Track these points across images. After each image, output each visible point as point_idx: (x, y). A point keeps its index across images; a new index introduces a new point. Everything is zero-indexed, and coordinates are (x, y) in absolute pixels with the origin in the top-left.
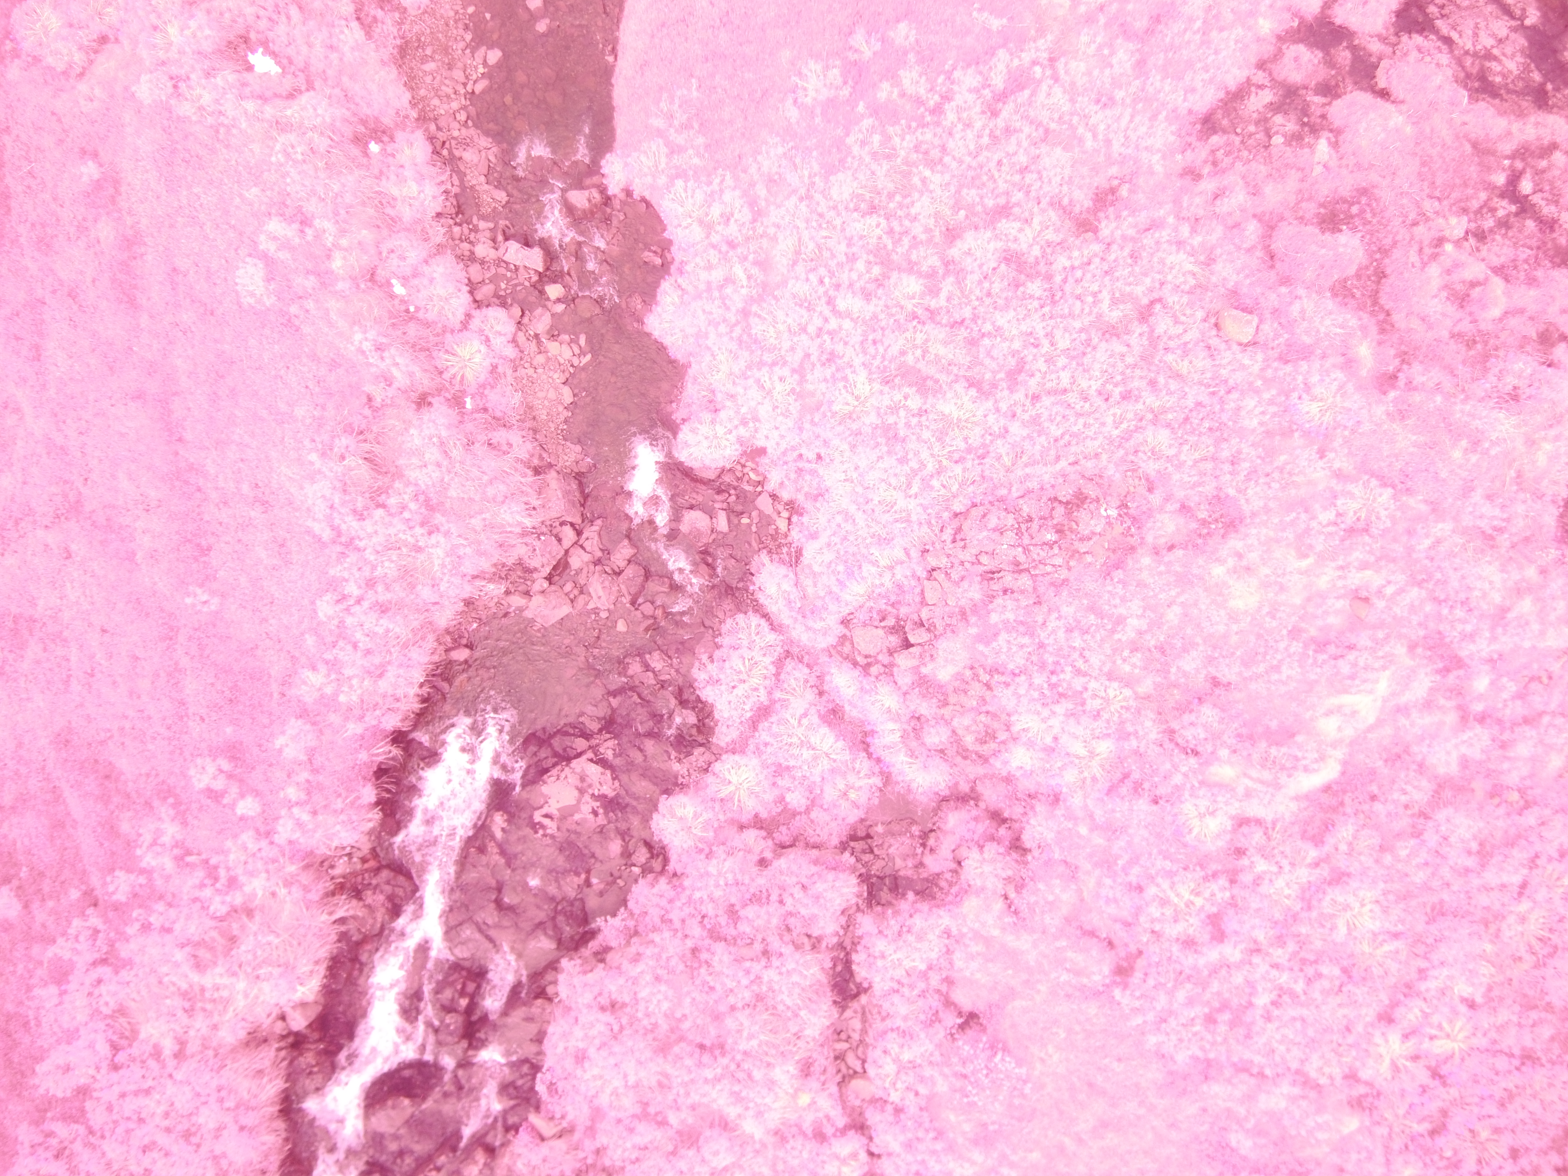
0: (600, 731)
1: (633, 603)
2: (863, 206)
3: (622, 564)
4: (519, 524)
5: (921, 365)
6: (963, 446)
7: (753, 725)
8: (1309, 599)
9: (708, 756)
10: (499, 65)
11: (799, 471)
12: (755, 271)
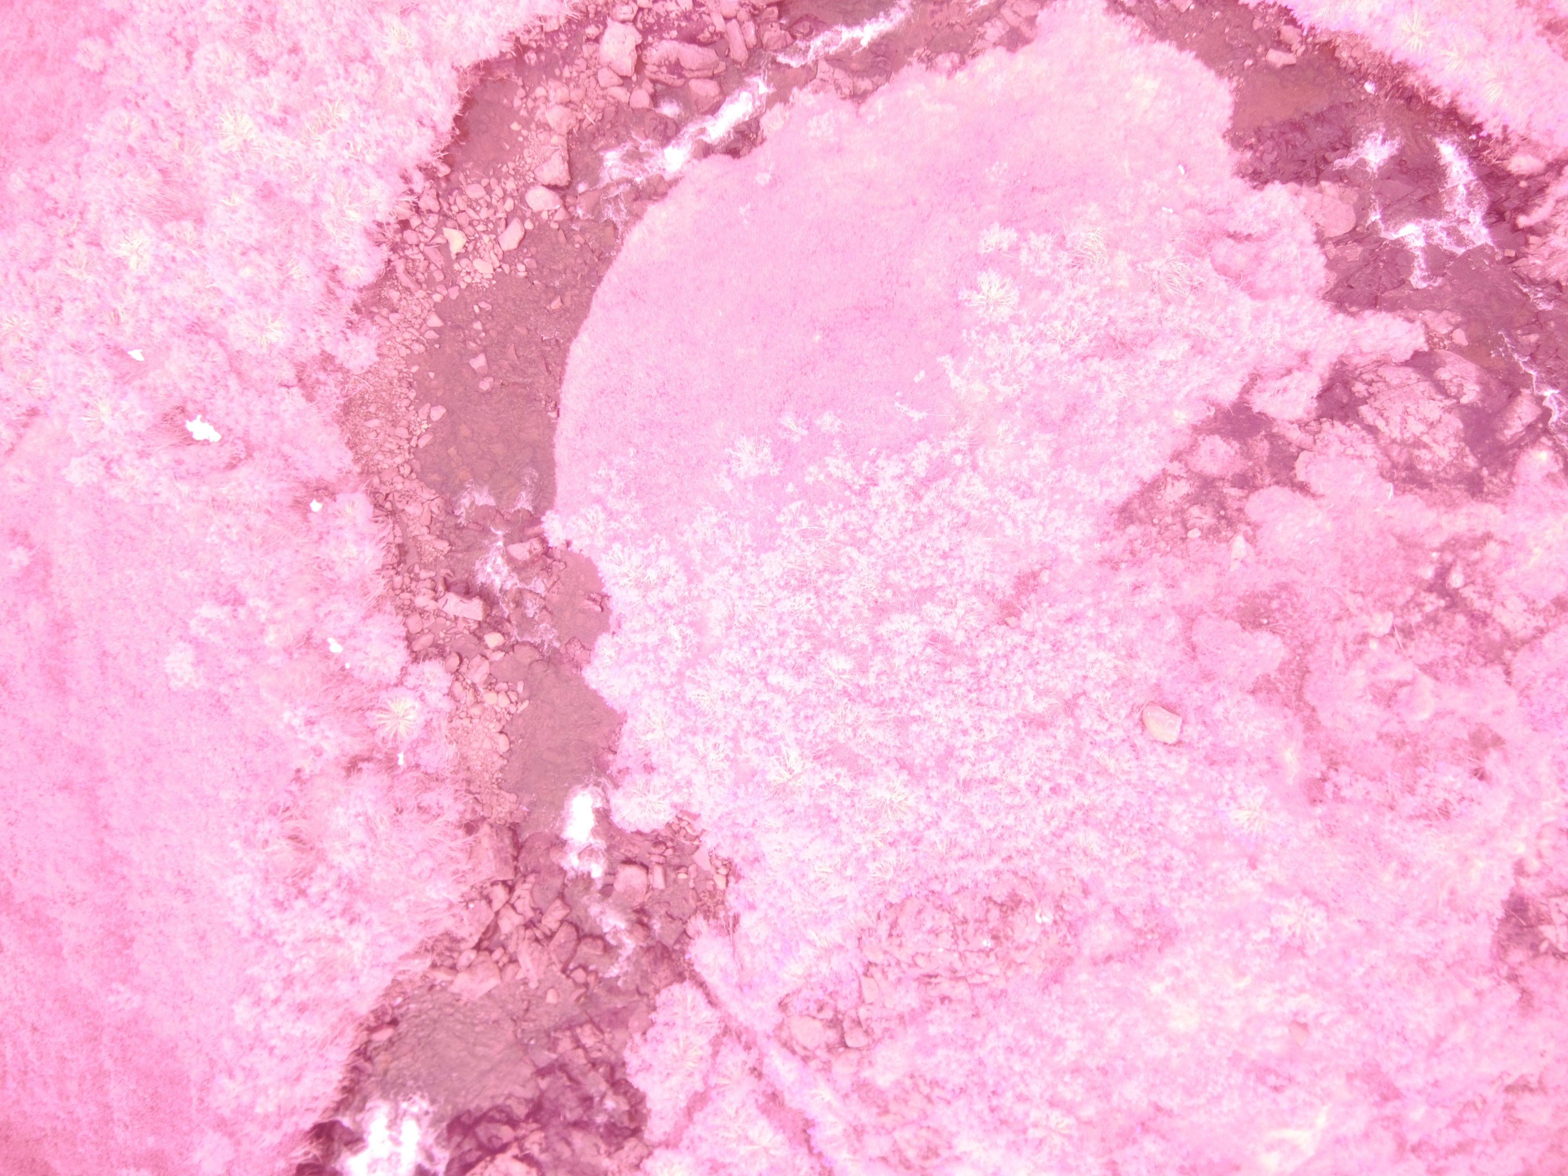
0: (528, 1116)
1: (564, 971)
2: (793, 582)
3: (554, 926)
4: (446, 899)
5: (851, 744)
6: (896, 829)
7: (689, 1112)
8: (1248, 1021)
9: (641, 1150)
10: (442, 421)
11: (736, 837)
12: (689, 631)
